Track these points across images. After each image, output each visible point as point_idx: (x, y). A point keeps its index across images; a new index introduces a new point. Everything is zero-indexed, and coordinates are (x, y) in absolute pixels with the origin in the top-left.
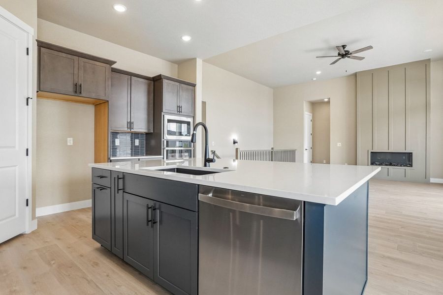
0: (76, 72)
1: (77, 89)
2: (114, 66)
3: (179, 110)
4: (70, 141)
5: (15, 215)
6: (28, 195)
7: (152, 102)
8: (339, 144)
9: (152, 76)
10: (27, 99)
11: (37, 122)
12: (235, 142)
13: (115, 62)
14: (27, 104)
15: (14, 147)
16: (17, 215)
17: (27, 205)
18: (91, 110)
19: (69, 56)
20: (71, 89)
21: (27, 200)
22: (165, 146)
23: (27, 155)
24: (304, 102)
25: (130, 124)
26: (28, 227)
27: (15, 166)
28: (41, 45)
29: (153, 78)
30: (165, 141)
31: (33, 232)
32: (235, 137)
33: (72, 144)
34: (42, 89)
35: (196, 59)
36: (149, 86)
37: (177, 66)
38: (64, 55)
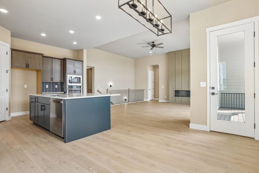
0: (27, 59)
1: (27, 66)
2: (44, 55)
3: (75, 72)
4: (26, 86)
5: (2, 113)
6: (7, 106)
7: (62, 69)
8: (163, 87)
9: (62, 58)
10: (7, 71)
11: (11, 80)
12: (111, 86)
13: (44, 54)
14: (7, 73)
15: (2, 89)
16: (3, 113)
17: (7, 110)
18: (35, 73)
19: (24, 53)
20: (25, 66)
21: (7, 108)
22: (68, 88)
23: (7, 91)
24: (148, 66)
25: (52, 79)
26: (7, 118)
27: (2, 95)
28: (12, 50)
29: (63, 59)
30: (68, 86)
31: (9, 120)
32: (111, 84)
33: (26, 87)
34: (12, 66)
35: (83, 49)
36: (61, 62)
37: (76, 52)
38: (22, 53)
